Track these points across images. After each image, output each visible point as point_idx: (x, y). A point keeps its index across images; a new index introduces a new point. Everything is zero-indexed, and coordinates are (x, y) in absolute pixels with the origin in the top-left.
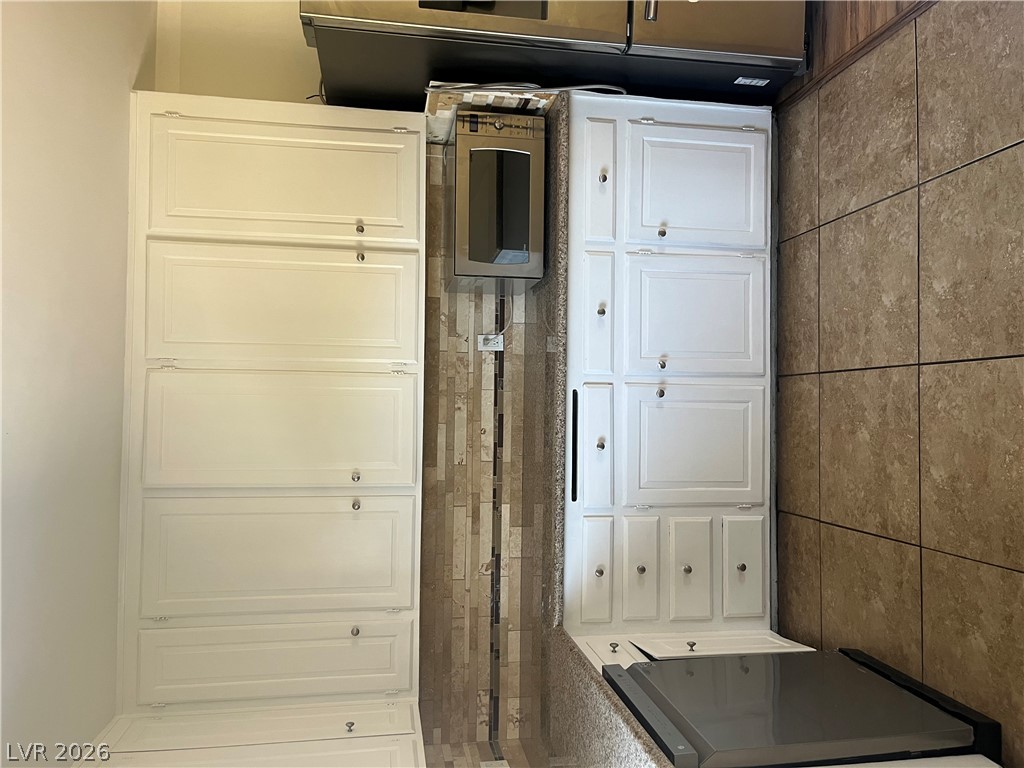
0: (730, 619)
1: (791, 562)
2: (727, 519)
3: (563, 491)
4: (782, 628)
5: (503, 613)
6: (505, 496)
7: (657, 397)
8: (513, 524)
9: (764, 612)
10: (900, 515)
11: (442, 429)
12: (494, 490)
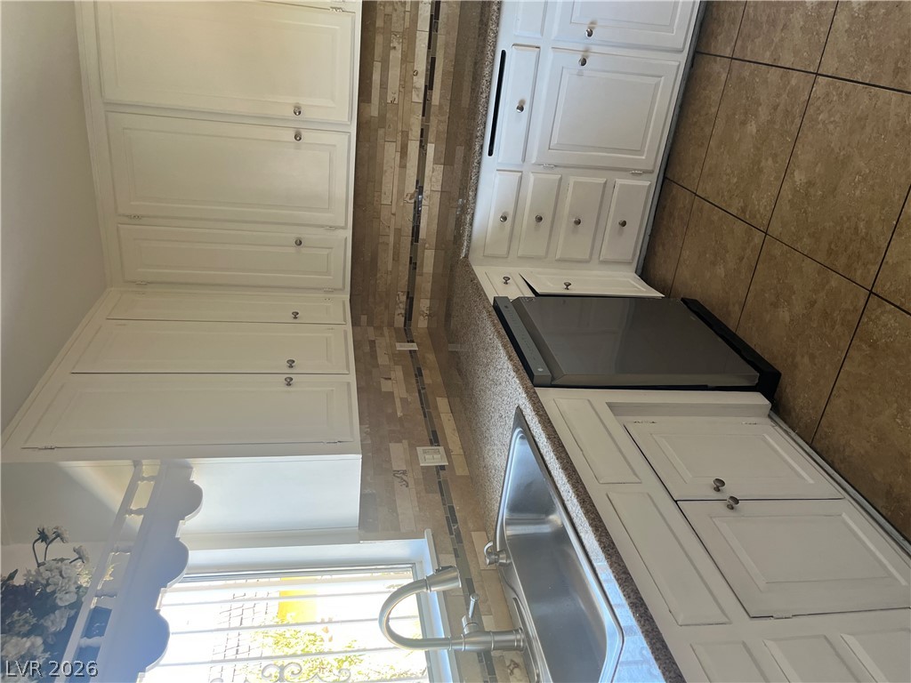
0: (605, 262)
1: (665, 223)
2: (620, 182)
3: (482, 147)
4: (645, 273)
5: (422, 234)
6: (431, 137)
7: (579, 64)
8: (436, 162)
9: (633, 259)
10: (759, 205)
11: (377, 67)
12: (422, 130)
